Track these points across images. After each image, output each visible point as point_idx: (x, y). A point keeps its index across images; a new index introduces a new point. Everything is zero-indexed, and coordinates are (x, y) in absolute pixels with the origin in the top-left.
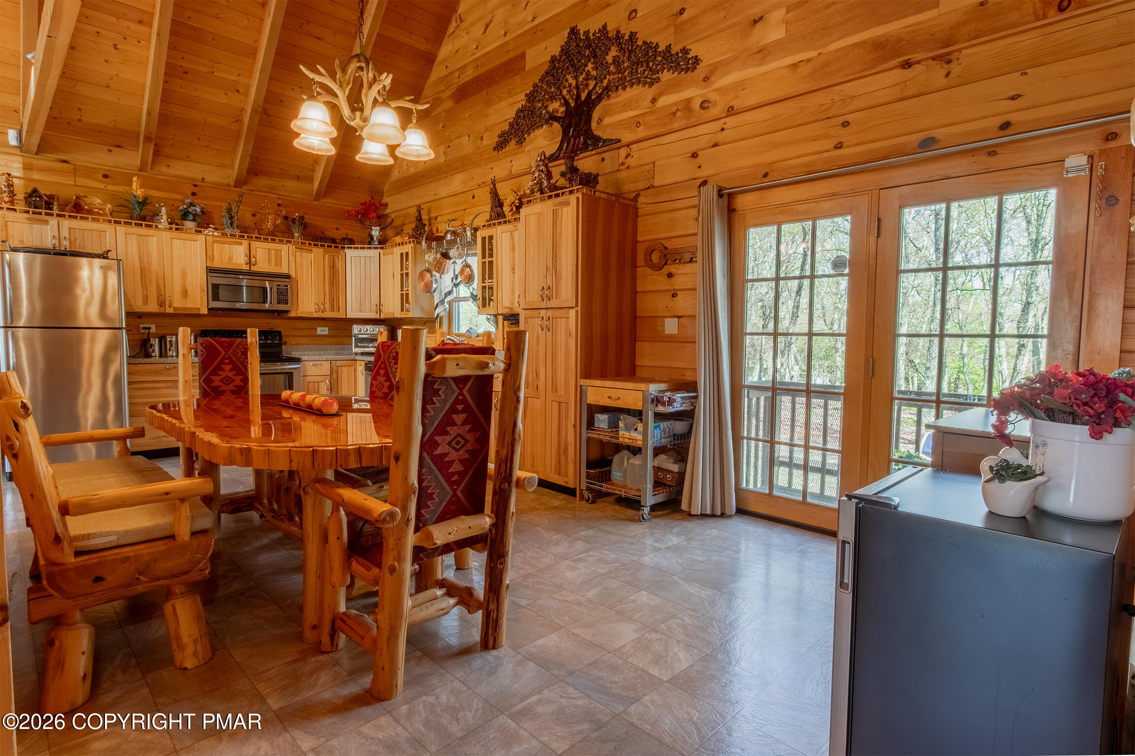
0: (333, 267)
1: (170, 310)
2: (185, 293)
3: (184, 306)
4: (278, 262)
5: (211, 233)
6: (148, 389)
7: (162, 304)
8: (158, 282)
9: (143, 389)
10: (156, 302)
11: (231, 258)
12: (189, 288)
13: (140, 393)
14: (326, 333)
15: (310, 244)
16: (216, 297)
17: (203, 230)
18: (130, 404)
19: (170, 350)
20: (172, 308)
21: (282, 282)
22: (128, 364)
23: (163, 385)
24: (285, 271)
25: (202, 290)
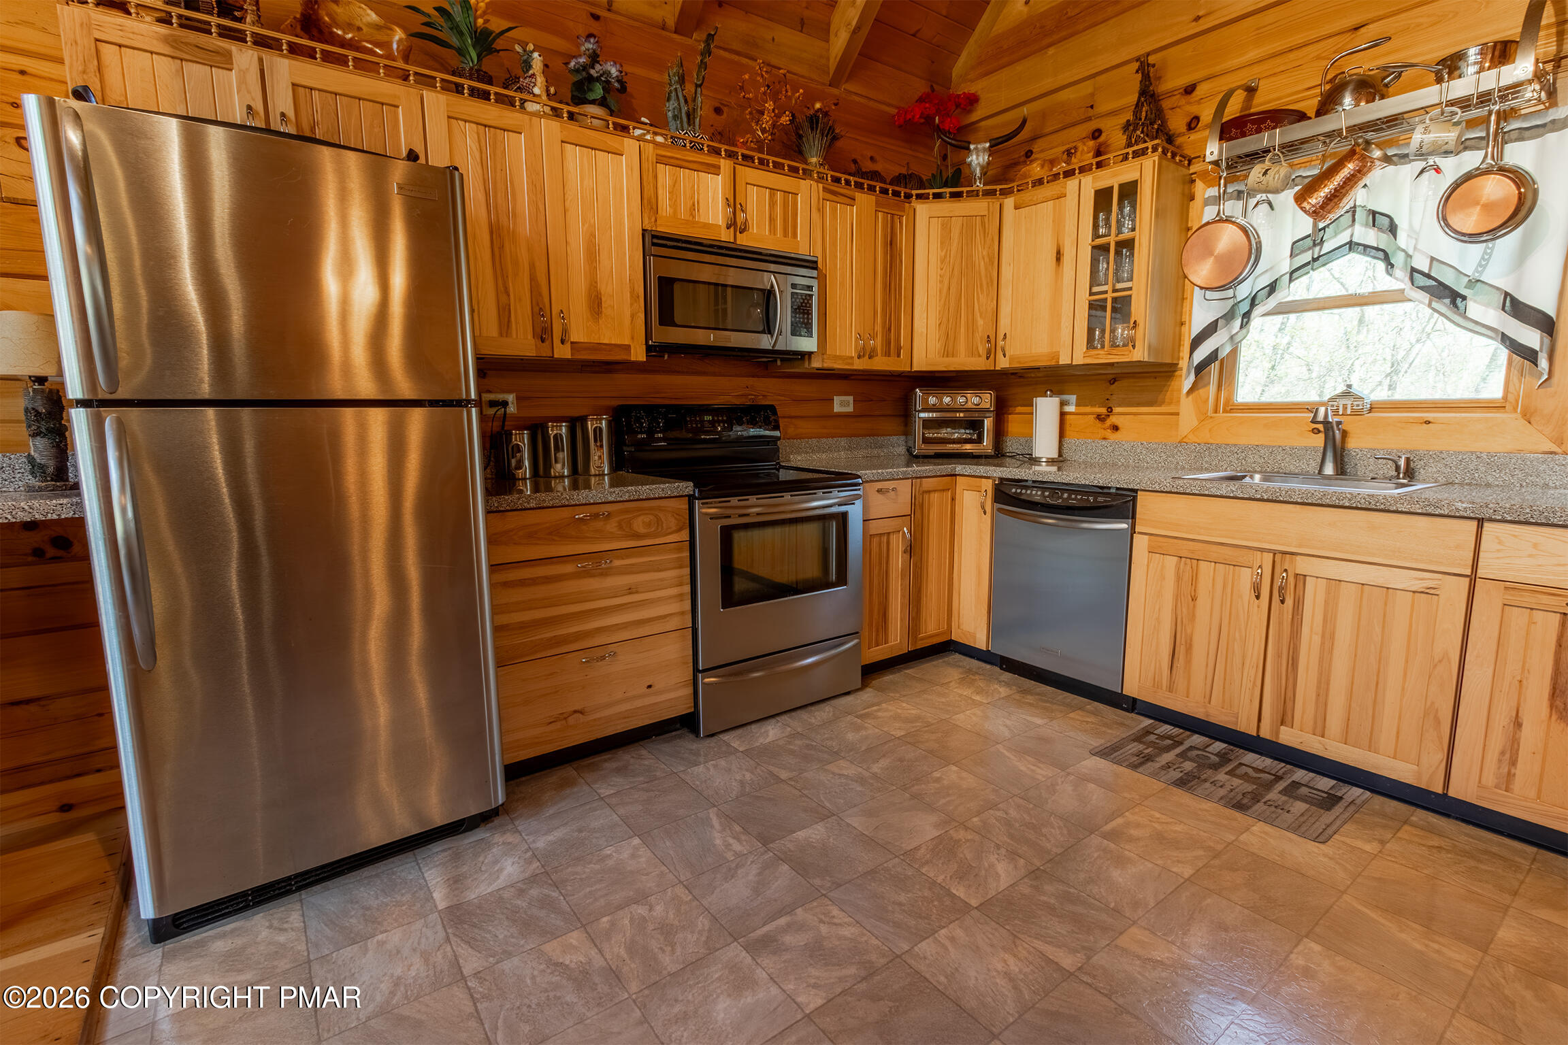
0: (891, 244)
1: (563, 352)
2: (596, 304)
3: (595, 339)
4: (790, 228)
5: (648, 137)
6: (534, 582)
7: (543, 334)
8: (532, 267)
9: (523, 583)
10: (530, 329)
11: (693, 209)
12: (605, 288)
13: (517, 595)
14: (850, 409)
15: (848, 183)
16: (667, 318)
17: (631, 124)
18: (497, 629)
19: (556, 462)
20: (568, 346)
21: (803, 277)
22: (488, 512)
23: (569, 568)
24: (803, 250)
25: (634, 297)
